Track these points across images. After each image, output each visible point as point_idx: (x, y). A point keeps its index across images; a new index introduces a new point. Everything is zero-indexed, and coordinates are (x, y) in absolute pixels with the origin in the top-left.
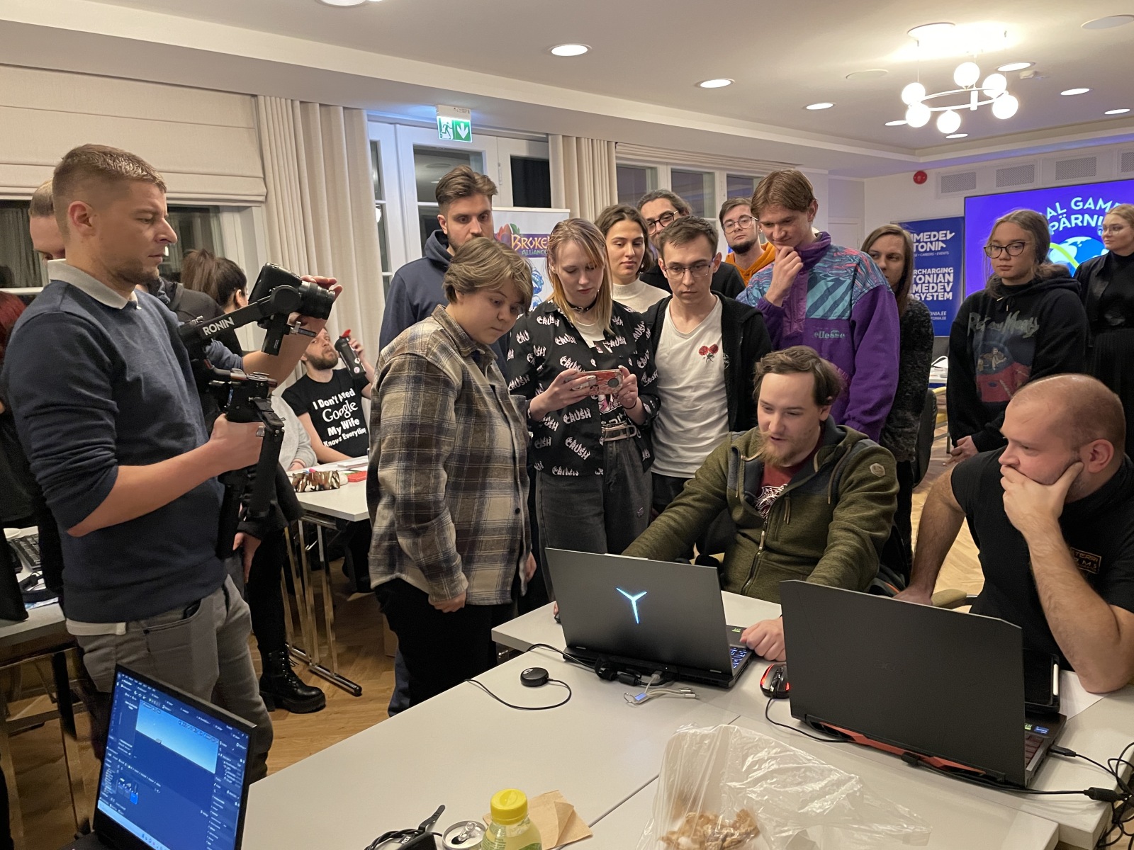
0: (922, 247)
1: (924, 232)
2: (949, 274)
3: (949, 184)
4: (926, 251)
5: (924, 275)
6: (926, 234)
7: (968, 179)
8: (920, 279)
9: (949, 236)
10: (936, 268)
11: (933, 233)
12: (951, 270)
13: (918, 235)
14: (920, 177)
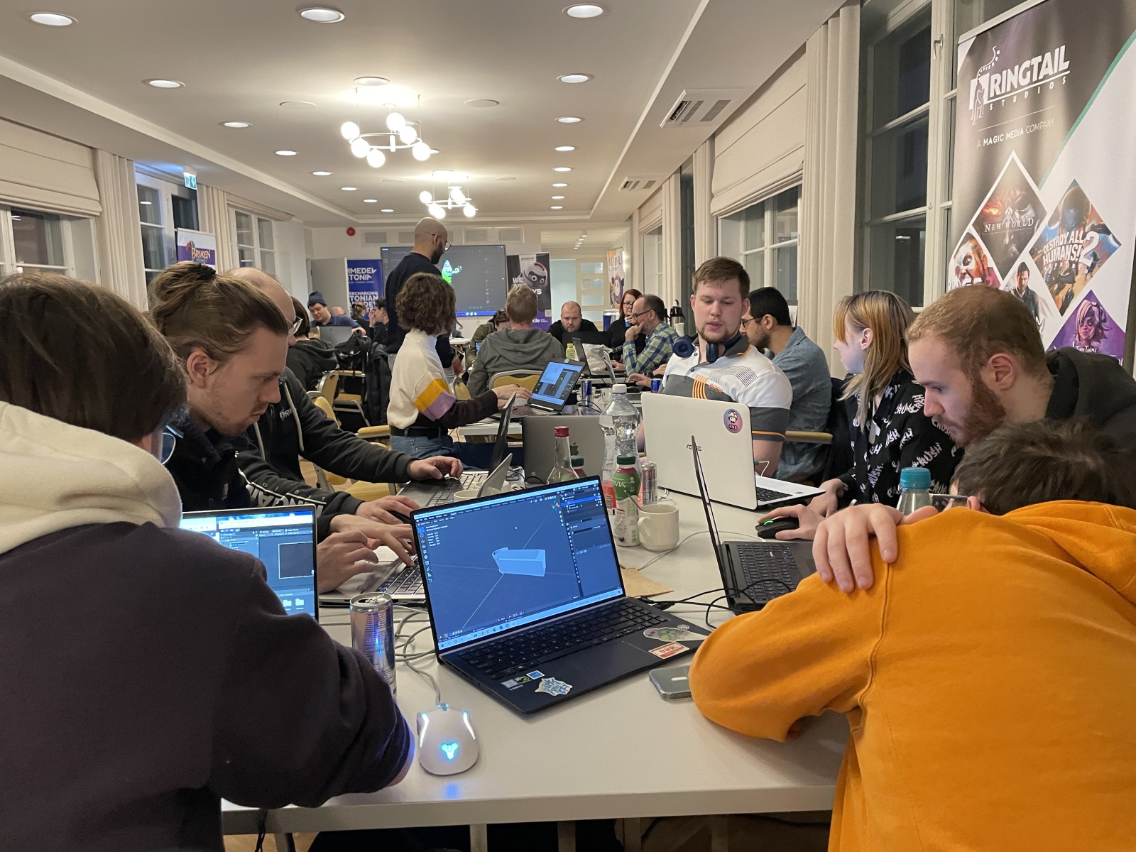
0: (357, 277)
1: (356, 267)
2: (375, 296)
3: (371, 238)
4: (359, 280)
5: (359, 296)
6: (358, 269)
7: (381, 237)
8: (357, 298)
9: (373, 271)
10: (367, 291)
11: (363, 269)
12: (376, 293)
13: (353, 269)
14: (351, 232)
